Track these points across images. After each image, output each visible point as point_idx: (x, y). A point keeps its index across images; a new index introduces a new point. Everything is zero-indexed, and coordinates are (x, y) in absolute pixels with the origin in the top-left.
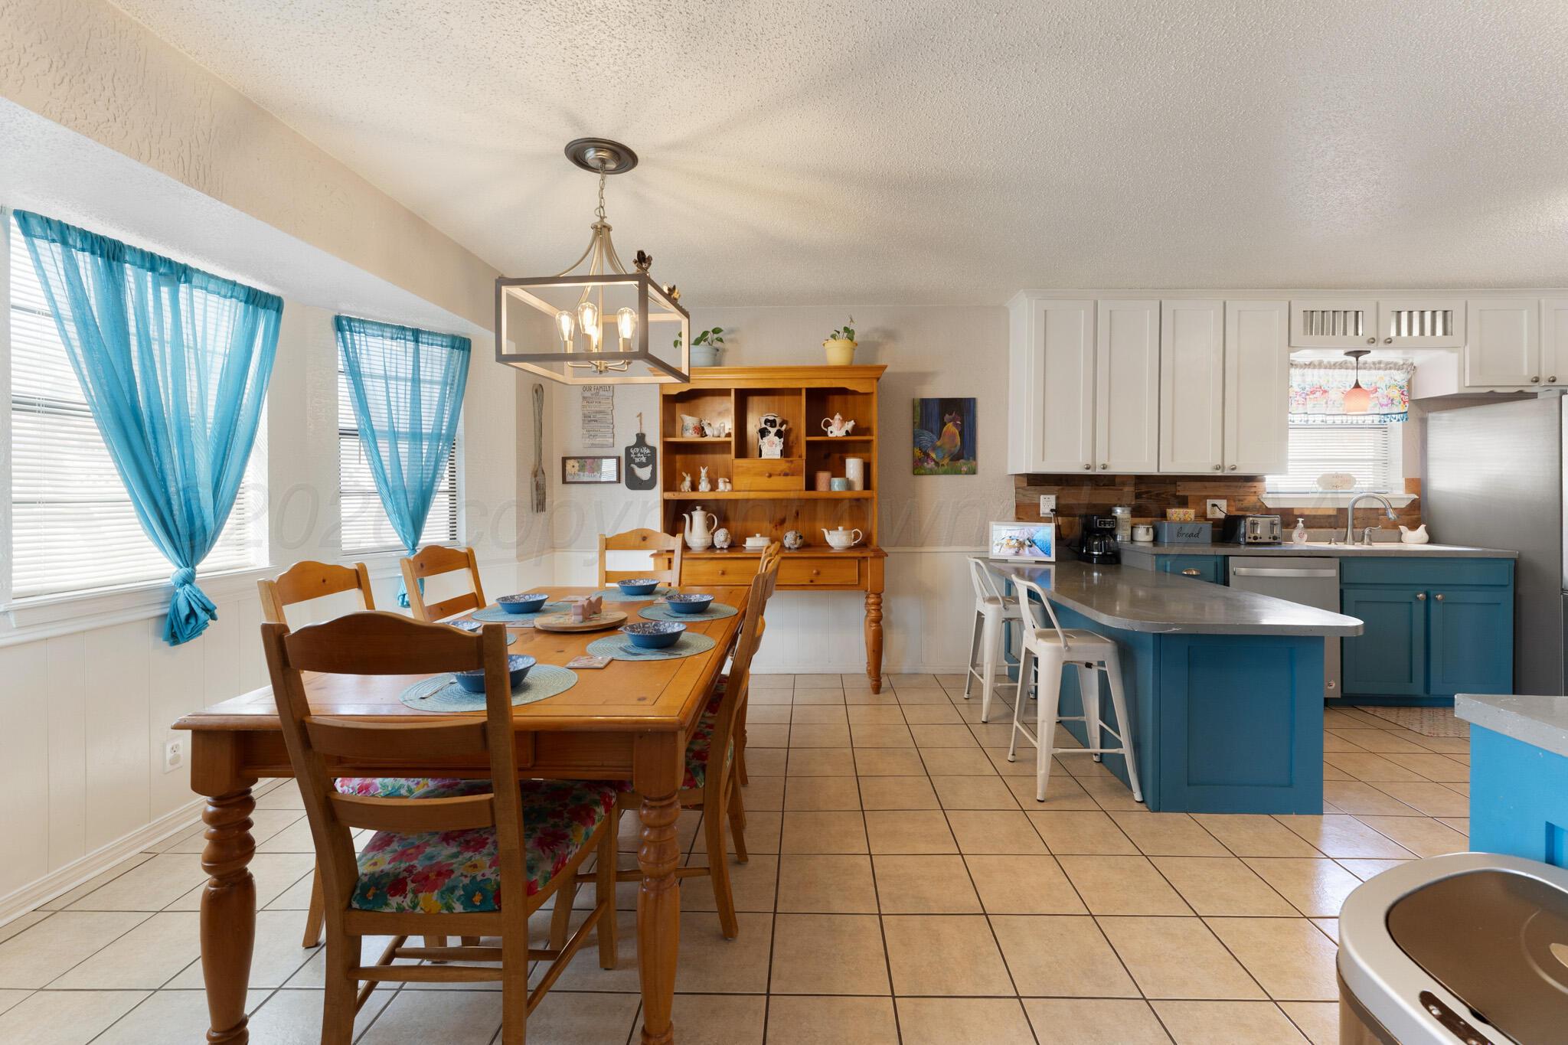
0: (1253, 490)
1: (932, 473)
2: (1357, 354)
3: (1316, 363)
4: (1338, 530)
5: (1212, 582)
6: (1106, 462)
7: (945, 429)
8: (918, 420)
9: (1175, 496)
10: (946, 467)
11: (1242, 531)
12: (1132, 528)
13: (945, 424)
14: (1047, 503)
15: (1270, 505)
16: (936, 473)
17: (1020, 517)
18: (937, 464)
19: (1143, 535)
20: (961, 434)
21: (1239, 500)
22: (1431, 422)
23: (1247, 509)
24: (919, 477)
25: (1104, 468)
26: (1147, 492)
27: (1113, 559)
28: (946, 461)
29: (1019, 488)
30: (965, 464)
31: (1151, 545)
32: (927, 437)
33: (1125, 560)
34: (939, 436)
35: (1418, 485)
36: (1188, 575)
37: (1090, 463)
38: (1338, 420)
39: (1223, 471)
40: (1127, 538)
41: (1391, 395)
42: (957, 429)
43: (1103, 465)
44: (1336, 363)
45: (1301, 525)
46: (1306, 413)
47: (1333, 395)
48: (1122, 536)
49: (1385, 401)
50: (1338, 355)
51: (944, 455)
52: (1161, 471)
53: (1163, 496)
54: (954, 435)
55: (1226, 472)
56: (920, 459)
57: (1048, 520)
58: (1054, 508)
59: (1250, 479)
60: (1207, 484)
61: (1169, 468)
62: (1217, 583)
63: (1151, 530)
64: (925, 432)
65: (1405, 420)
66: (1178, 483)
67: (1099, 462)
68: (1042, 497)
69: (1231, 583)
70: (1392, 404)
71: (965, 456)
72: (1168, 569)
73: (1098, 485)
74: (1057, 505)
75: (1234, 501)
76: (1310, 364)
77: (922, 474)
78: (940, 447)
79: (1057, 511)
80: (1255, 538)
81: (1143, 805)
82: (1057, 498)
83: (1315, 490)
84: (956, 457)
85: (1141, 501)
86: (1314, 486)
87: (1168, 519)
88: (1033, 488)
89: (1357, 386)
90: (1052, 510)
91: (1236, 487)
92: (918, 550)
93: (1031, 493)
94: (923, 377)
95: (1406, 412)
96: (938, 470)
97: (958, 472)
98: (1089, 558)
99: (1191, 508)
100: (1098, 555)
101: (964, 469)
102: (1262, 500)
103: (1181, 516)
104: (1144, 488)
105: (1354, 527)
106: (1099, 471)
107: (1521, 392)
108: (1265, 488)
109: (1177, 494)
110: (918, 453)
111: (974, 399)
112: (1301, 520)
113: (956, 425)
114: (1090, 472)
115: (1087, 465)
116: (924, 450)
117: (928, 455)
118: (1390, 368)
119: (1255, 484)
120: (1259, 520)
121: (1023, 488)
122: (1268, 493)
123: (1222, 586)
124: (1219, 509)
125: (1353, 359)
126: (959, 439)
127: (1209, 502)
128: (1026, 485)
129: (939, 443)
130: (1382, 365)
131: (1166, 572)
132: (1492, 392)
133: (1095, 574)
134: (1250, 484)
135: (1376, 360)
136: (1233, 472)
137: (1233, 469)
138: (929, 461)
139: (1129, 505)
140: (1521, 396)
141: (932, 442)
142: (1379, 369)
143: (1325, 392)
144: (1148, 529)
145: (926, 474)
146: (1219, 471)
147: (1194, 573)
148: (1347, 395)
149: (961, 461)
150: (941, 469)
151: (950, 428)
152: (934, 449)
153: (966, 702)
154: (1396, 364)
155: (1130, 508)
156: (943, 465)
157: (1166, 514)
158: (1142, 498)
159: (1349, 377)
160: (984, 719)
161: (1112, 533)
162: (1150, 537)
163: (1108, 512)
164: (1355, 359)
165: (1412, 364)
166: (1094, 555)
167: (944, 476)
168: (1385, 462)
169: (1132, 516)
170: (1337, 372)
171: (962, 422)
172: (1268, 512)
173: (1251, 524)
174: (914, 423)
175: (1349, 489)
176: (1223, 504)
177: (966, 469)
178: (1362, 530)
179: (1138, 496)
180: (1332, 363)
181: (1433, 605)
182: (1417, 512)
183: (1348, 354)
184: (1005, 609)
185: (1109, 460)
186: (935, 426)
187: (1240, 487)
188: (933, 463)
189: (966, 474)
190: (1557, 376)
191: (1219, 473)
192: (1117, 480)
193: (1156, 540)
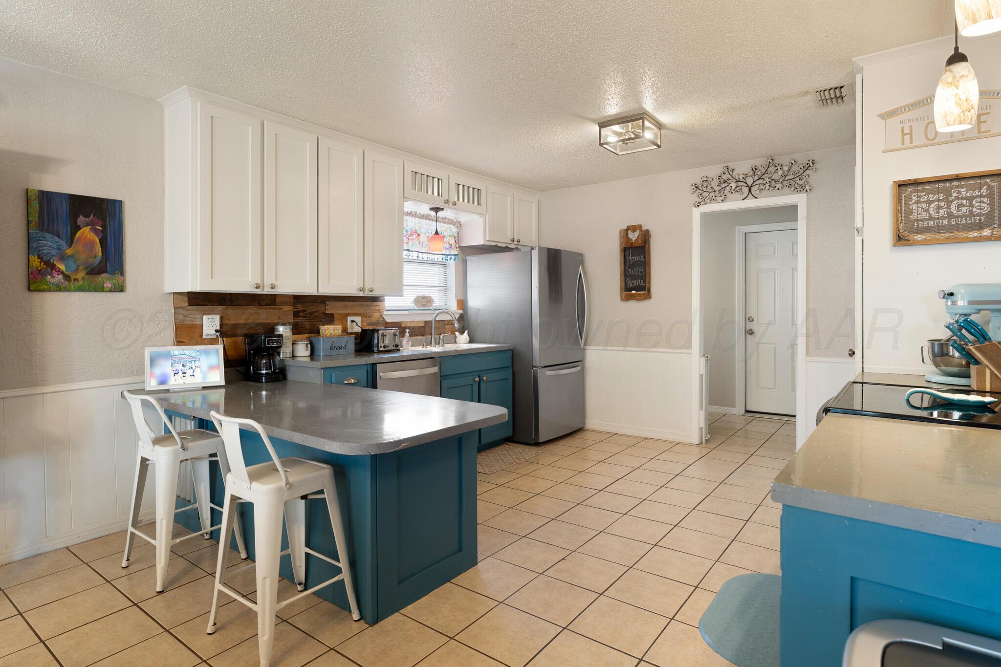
0: (377, 308)
1: (59, 288)
2: (437, 210)
3: (414, 213)
4: (426, 337)
5: (365, 387)
6: (274, 282)
7: (78, 234)
8: (35, 218)
9: (324, 313)
10: (81, 283)
11: (376, 341)
12: (293, 344)
13: (79, 228)
14: (210, 324)
15: (388, 320)
16: (66, 290)
17: (181, 340)
18: (67, 277)
19: (302, 350)
20: (103, 242)
21: (369, 317)
22: (468, 263)
23: (376, 324)
24: (38, 296)
25: (272, 288)
26: (304, 311)
27: (279, 376)
28: (81, 275)
29: (179, 308)
30: (108, 279)
31: (308, 359)
32: (49, 243)
33: (291, 376)
34: (71, 242)
35: (462, 304)
36: (348, 384)
37: (259, 282)
38: (425, 256)
39: (364, 293)
40: (289, 355)
41: (450, 242)
42: (97, 236)
43: (272, 284)
44: (424, 215)
45: (407, 334)
46: (409, 250)
47: (423, 238)
48: (285, 352)
49: (447, 246)
50: (425, 209)
51: (78, 267)
52: (320, 292)
53: (315, 314)
54: (92, 243)
55: (366, 293)
56: (39, 271)
57: (213, 342)
58: (218, 328)
59: (375, 299)
60: (348, 303)
61: (326, 289)
62: (368, 387)
63: (309, 345)
64: (48, 236)
65: (457, 259)
66: (327, 303)
67: (268, 281)
68: (205, 317)
69: (378, 387)
70: (451, 248)
71: (109, 268)
72: (334, 380)
73: (260, 305)
74: (221, 325)
75: (366, 317)
76: (410, 213)
77: (44, 291)
78: (71, 256)
79: (223, 332)
80: (385, 347)
81: (362, 622)
82: (222, 319)
83: (413, 308)
84: (95, 271)
85: (299, 320)
86: (412, 305)
87: (321, 334)
88: (195, 308)
89: (437, 233)
90: (216, 331)
91: (367, 306)
92: (38, 390)
93: (193, 314)
94: (42, 163)
95: (457, 255)
96: (68, 284)
97: (100, 289)
98: (257, 378)
99: (337, 324)
100: (266, 373)
101: (108, 285)
102: (384, 316)
103: (332, 332)
104: (300, 308)
105: (435, 334)
106: (267, 291)
107: (507, 247)
108: (385, 307)
109: (327, 312)
110: (35, 262)
111: (120, 202)
112: (407, 330)
113: (95, 231)
114: (259, 291)
115: (257, 284)
116: (45, 259)
117: (53, 267)
118: (450, 224)
119: (379, 303)
120: (386, 332)
121: (183, 308)
122: (387, 310)
123: (371, 389)
124: (356, 324)
125: (433, 213)
126: (100, 249)
127: (349, 319)
128: (186, 304)
129: (69, 251)
130: (446, 221)
131: (331, 383)
132: (496, 246)
133: (264, 393)
134: (376, 303)
135: (444, 216)
136: (371, 293)
137: (371, 291)
138: (56, 275)
139: (289, 324)
140: (506, 249)
141: (59, 249)
142: (445, 223)
143: (419, 235)
144: (307, 345)
145: (49, 291)
146: (362, 293)
147: (353, 381)
148: (431, 239)
149: (104, 275)
150: (72, 285)
151: (86, 233)
152: (62, 258)
153: (124, 572)
154: (452, 221)
155: (291, 327)
156: (76, 280)
157: (319, 331)
158: (299, 316)
159: (432, 226)
160: (159, 589)
161: (276, 351)
162: (308, 353)
163: (270, 330)
164: (435, 214)
165: (460, 222)
166: (261, 374)
167: (77, 294)
168: (446, 288)
169: (293, 334)
170: (424, 221)
171: (104, 226)
172: (389, 325)
173: (382, 336)
174: (28, 222)
175: (430, 307)
176: (358, 319)
177: (110, 286)
178: (438, 336)
179: (296, 314)
180: (422, 215)
181: (482, 384)
182: (464, 322)
183: (431, 209)
184: (184, 449)
185: (276, 281)
186: (64, 228)
187: (372, 305)
188: (61, 276)
189: (111, 291)
190: (520, 239)
191: (361, 294)
192: (278, 300)
193: (312, 355)
